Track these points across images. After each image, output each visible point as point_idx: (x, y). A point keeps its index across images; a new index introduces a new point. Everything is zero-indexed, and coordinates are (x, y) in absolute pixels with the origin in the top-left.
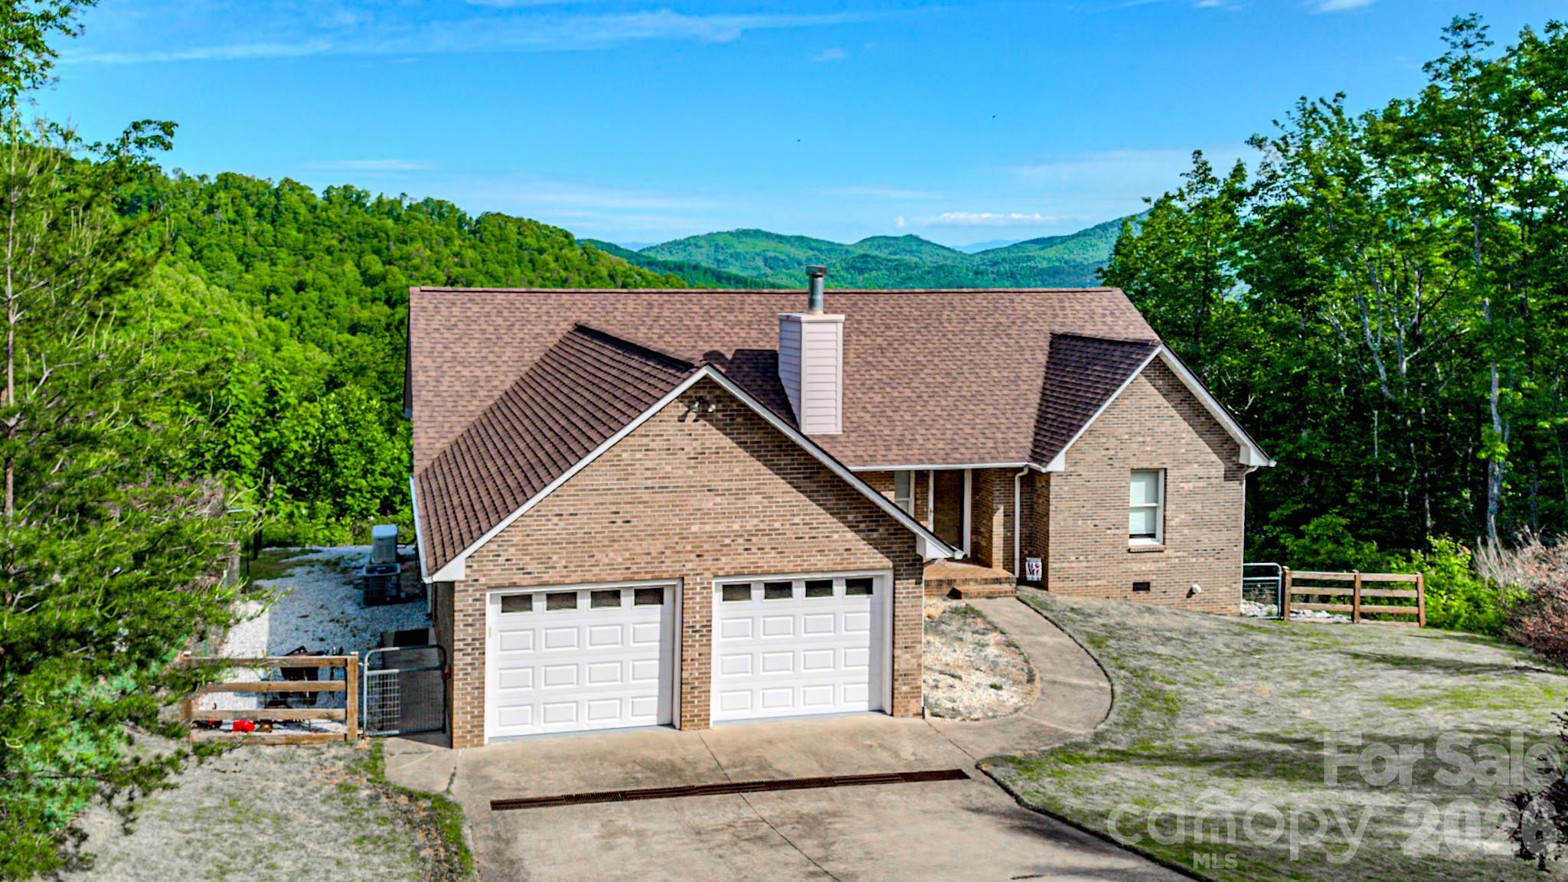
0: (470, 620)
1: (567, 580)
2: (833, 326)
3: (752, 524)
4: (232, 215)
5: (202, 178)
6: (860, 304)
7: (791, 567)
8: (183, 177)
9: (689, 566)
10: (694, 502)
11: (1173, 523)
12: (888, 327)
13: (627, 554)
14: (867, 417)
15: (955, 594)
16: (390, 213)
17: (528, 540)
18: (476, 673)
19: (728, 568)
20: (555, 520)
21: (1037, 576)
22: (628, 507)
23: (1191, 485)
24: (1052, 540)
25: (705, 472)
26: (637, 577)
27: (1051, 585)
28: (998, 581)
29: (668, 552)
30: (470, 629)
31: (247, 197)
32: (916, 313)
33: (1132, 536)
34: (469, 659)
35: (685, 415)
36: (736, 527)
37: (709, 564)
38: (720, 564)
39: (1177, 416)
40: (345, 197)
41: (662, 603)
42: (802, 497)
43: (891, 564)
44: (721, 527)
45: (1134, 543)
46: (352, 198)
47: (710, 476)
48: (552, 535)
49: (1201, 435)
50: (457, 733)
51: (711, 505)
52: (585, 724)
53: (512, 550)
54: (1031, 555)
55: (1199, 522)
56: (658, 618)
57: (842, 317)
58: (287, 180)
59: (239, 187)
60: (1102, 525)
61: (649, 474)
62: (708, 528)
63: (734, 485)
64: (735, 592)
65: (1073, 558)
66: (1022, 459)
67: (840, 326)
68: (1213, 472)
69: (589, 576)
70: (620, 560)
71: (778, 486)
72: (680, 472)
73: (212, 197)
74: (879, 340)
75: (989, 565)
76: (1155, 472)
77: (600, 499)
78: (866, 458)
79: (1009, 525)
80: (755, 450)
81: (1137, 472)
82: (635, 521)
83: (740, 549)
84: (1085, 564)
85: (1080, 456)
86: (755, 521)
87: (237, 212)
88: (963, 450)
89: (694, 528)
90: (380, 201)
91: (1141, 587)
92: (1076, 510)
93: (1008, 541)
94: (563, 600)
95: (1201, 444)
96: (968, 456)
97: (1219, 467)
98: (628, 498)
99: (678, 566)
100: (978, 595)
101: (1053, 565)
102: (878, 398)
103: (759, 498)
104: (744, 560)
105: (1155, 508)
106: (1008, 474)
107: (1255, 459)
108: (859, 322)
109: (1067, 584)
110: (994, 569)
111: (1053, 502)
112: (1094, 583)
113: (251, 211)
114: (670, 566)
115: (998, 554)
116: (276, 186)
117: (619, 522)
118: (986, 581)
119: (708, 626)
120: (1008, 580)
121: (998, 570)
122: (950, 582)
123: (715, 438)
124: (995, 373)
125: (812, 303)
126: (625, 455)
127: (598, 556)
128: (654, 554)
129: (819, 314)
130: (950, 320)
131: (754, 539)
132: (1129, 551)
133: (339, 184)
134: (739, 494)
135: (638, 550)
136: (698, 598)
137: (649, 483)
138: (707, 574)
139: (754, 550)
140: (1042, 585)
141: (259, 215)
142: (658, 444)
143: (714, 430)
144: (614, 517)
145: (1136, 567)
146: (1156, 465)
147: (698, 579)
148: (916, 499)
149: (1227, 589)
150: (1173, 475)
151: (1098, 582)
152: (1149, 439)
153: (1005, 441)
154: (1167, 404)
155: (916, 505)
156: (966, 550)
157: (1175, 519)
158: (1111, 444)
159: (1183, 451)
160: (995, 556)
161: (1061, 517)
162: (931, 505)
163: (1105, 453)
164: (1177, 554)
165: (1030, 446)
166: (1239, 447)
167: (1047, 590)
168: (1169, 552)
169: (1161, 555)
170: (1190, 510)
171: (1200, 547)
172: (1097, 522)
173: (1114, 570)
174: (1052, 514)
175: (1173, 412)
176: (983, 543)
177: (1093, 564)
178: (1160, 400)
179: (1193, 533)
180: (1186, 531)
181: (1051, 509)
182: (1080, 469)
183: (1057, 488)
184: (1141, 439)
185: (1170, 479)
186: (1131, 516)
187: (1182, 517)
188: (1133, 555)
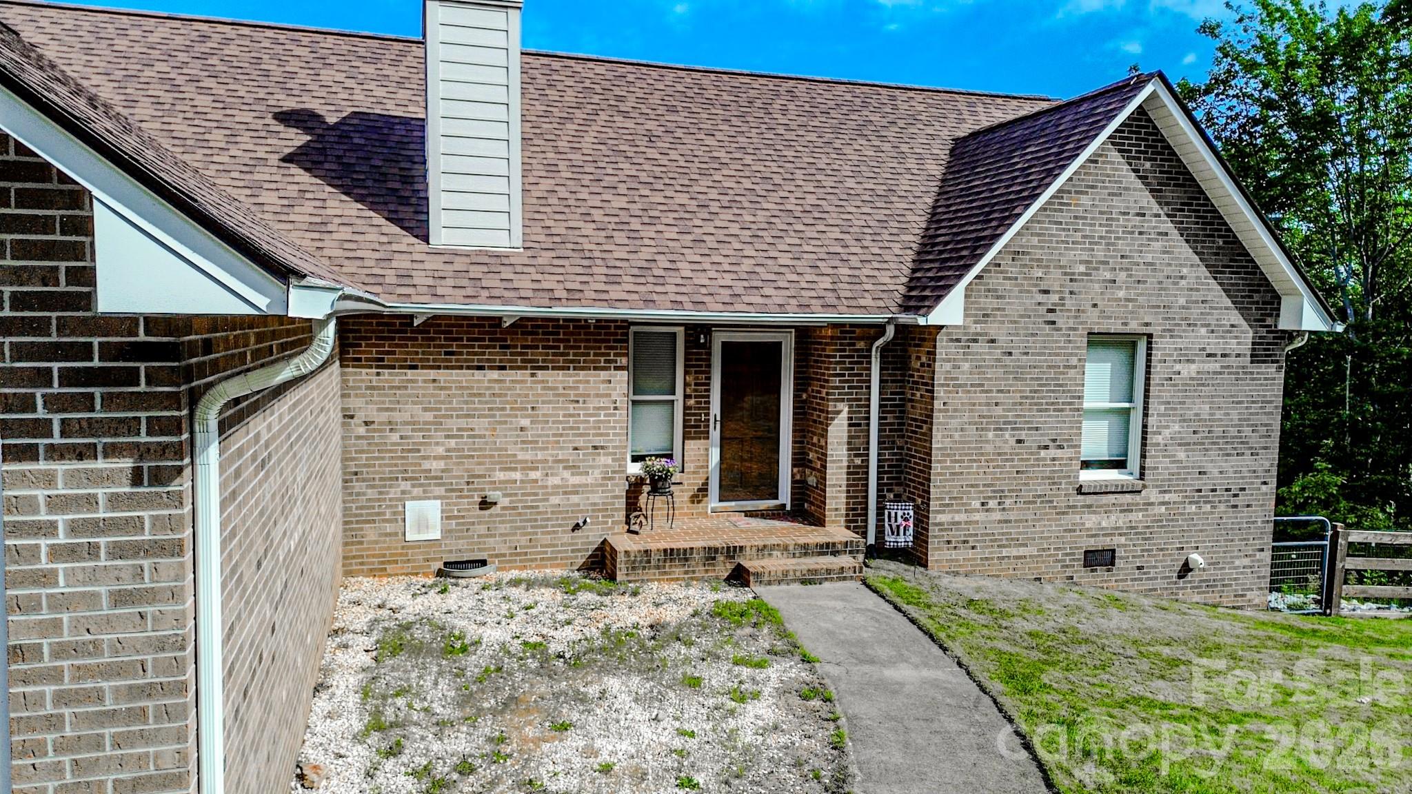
11: (1159, 439)
14: (588, 229)
15: (740, 578)
21: (904, 539)
23: (1193, 367)
24: (936, 468)
27: (933, 556)
28: (829, 549)
33: (1086, 465)
39: (1175, 234)
45: (1088, 477)
49: (1215, 271)
54: (898, 498)
55: (1204, 438)
65: (976, 504)
66: (883, 310)
68: (1233, 345)
75: (819, 522)
76: (1124, 343)
79: (857, 447)
81: (1098, 340)
84: (997, 516)
88: (769, 290)
91: (1102, 559)
92: (983, 410)
93: (857, 475)
95: (1214, 292)
97: (1244, 337)
100: (783, 577)
101: (938, 517)
102: (621, 203)
105: (1127, 412)
106: (857, 343)
107: (1309, 319)
109: (963, 554)
110: (830, 528)
111: (940, 392)
112: (1014, 552)
115: (836, 498)
118: (805, 550)
120: (846, 548)
121: (836, 531)
122: (732, 552)
132: (1080, 490)
140: (915, 556)
145: (1091, 521)
146: (1134, 326)
148: (686, 397)
149: (1246, 561)
150: (1162, 346)
151: (1022, 551)
152: (1123, 275)
153: (854, 281)
154: (1156, 208)
155: (686, 408)
156: (785, 496)
157: (1165, 431)
158: (1054, 280)
159: (1182, 301)
160: (830, 504)
161: (954, 423)
162: (715, 408)
163: (1041, 298)
164: (1167, 497)
165: (902, 289)
166: (1277, 298)
167: (925, 566)
168: (1152, 494)
169: (1137, 498)
170: (1190, 414)
171: (1205, 484)
172: (1023, 435)
173: (1051, 527)
174: (938, 417)
175: (1168, 226)
176: (812, 480)
177: (1012, 516)
178: (1146, 199)
179: (1197, 457)
180: (1182, 455)
181: (938, 404)
182: (993, 329)
183: (948, 366)
184: (1108, 276)
185: (1157, 355)
186: (1086, 425)
187: (1177, 428)
188: (1090, 500)
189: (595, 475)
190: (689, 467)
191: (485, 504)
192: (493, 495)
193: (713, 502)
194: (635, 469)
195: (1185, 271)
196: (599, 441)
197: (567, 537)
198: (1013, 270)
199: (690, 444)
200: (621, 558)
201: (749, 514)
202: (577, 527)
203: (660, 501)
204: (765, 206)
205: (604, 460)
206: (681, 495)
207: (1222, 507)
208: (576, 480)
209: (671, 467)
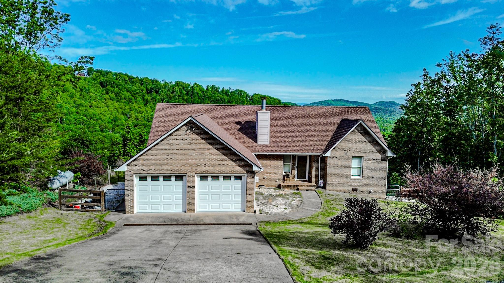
0: (129, 182)
1: (155, 173)
2: (267, 114)
3: (206, 160)
4: (179, 94)
5: (171, 83)
6: (287, 110)
7: (217, 172)
8: (165, 82)
9: (189, 170)
10: (190, 154)
12: (293, 116)
13: (171, 167)
14: (278, 140)
15: (298, 189)
16: (226, 94)
17: (144, 162)
18: (131, 195)
19: (199, 172)
20: (151, 157)
21: (322, 185)
22: (171, 155)
23: (371, 161)
24: (328, 175)
25: (193, 146)
26: (174, 173)
27: (327, 188)
28: (311, 186)
29: (183, 167)
30: (129, 184)
31: (184, 88)
32: (302, 112)
33: (352, 175)
34: (129, 192)
35: (187, 131)
36: (202, 161)
37: (194, 170)
38: (197, 170)
39: (367, 141)
40: (212, 88)
41: (183, 180)
42: (220, 153)
43: (245, 172)
44: (197, 161)
45: (352, 177)
46: (215, 89)
47: (194, 147)
48: (150, 161)
49: (374, 147)
50: (127, 210)
51: (195, 155)
52: (162, 210)
53: (140, 164)
55: (373, 172)
56: (182, 184)
57: (270, 112)
58: (195, 83)
59: (181, 86)
60: (343, 172)
61: (177, 146)
62: (194, 161)
63: (201, 150)
64: (203, 178)
65: (334, 181)
66: (320, 153)
67: (269, 114)
68: (378, 158)
69: (161, 172)
70: (169, 168)
71: (213, 150)
72: (186, 146)
73: (173, 88)
74: (289, 120)
75: (311, 182)
76: (360, 158)
77: (164, 152)
78: (274, 151)
79: (317, 172)
80: (207, 141)
81: (354, 157)
82: (173, 158)
83: (203, 167)
84: (337, 183)
85: (337, 152)
86: (207, 159)
87: (181, 93)
88: (303, 150)
89: (190, 161)
90: (223, 90)
91: (355, 190)
92: (335, 167)
93: (317, 176)
94: (155, 178)
95: (374, 150)
96: (304, 151)
97: (380, 157)
98: (171, 152)
99: (186, 170)
100: (304, 190)
101: (328, 182)
102: (283, 135)
103: (208, 153)
104: (204, 169)
105: (360, 168)
106: (317, 157)
107: (390, 154)
108: (285, 115)
109: (332, 188)
111: (328, 165)
112: (340, 188)
113: (184, 93)
114: (183, 170)
115: (314, 179)
116: (192, 85)
117: (169, 158)
118: (308, 186)
119: (194, 186)
120: (314, 186)
121: (314, 184)
122: (297, 186)
123: (195, 137)
124: (321, 129)
125: (262, 108)
126: (170, 141)
127: (163, 167)
128: (179, 167)
129: (264, 111)
130: (312, 115)
131: (207, 164)
132: (351, 179)
133: (211, 85)
134: (203, 152)
135: (174, 166)
136: (191, 179)
137: (177, 148)
138: (194, 173)
139: (207, 167)
140: (324, 188)
141: (187, 94)
142: (180, 138)
143: (195, 135)
144: (168, 157)
145: (353, 184)
146: (360, 155)
147: (191, 174)
148: (292, 164)
149: (381, 192)
150: (365, 158)
151: (341, 188)
152: (358, 148)
153: (317, 148)
154: (364, 138)
155: (292, 165)
156: (307, 179)
157: (366, 171)
158: (346, 149)
159: (369, 151)
160: (313, 180)
161: (330, 169)
162: (296, 165)
163: (344, 151)
164: (366, 181)
165: (324, 149)
166: (386, 151)
167: (326, 189)
168: (364, 180)
169: (361, 181)
170: (370, 169)
171: (373, 179)
172: (341, 171)
173: (347, 185)
174: (328, 168)
175: (366, 140)
176: (311, 176)
177: (340, 183)
178: (362, 137)
179: (371, 175)
180: (369, 175)
181: (328, 166)
182: (336, 156)
183: (329, 161)
184: (355, 148)
185: (364, 159)
186: (352, 170)
187: (368, 170)
188: (353, 181)
189: (278, 175)
190: (292, 174)
191: (264, 178)
192: (265, 177)
193: (296, 179)
194: (284, 174)
195: (369, 147)
196: (279, 170)
197: (275, 183)
198: (340, 147)
199: (293, 170)
200: (282, 186)
201: (302, 181)
202: (276, 182)
203: (288, 179)
204: (306, 134)
205: (280, 173)
206: (291, 178)
207: (377, 183)
208: (276, 175)
209: (290, 174)
